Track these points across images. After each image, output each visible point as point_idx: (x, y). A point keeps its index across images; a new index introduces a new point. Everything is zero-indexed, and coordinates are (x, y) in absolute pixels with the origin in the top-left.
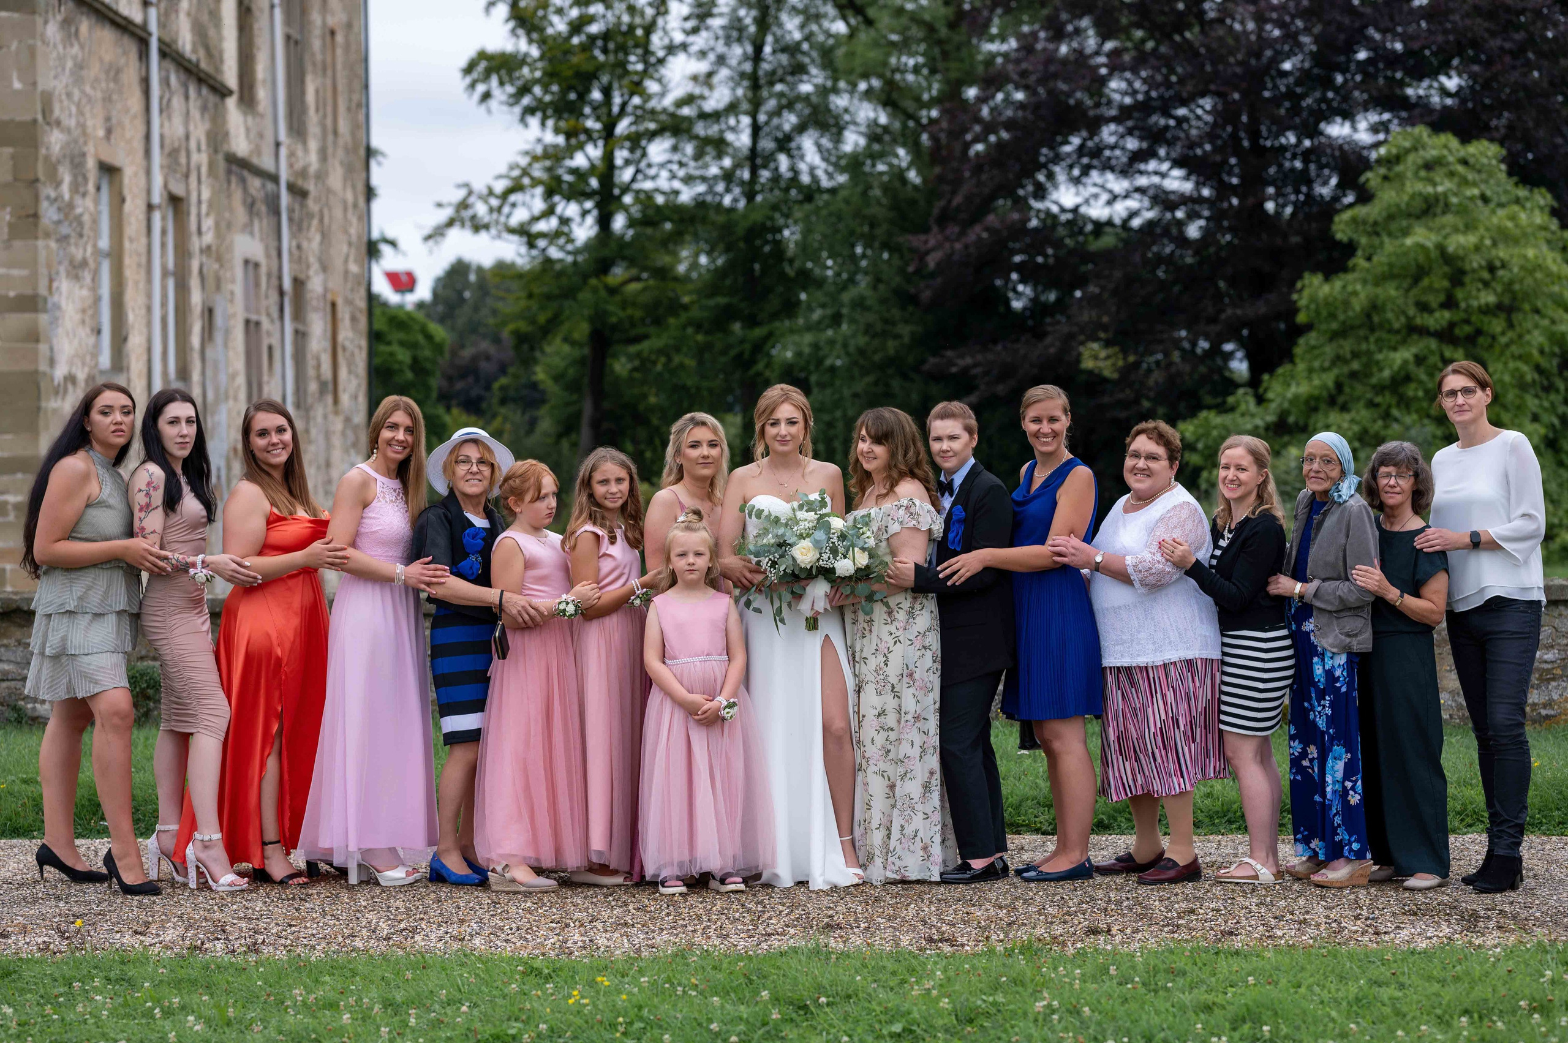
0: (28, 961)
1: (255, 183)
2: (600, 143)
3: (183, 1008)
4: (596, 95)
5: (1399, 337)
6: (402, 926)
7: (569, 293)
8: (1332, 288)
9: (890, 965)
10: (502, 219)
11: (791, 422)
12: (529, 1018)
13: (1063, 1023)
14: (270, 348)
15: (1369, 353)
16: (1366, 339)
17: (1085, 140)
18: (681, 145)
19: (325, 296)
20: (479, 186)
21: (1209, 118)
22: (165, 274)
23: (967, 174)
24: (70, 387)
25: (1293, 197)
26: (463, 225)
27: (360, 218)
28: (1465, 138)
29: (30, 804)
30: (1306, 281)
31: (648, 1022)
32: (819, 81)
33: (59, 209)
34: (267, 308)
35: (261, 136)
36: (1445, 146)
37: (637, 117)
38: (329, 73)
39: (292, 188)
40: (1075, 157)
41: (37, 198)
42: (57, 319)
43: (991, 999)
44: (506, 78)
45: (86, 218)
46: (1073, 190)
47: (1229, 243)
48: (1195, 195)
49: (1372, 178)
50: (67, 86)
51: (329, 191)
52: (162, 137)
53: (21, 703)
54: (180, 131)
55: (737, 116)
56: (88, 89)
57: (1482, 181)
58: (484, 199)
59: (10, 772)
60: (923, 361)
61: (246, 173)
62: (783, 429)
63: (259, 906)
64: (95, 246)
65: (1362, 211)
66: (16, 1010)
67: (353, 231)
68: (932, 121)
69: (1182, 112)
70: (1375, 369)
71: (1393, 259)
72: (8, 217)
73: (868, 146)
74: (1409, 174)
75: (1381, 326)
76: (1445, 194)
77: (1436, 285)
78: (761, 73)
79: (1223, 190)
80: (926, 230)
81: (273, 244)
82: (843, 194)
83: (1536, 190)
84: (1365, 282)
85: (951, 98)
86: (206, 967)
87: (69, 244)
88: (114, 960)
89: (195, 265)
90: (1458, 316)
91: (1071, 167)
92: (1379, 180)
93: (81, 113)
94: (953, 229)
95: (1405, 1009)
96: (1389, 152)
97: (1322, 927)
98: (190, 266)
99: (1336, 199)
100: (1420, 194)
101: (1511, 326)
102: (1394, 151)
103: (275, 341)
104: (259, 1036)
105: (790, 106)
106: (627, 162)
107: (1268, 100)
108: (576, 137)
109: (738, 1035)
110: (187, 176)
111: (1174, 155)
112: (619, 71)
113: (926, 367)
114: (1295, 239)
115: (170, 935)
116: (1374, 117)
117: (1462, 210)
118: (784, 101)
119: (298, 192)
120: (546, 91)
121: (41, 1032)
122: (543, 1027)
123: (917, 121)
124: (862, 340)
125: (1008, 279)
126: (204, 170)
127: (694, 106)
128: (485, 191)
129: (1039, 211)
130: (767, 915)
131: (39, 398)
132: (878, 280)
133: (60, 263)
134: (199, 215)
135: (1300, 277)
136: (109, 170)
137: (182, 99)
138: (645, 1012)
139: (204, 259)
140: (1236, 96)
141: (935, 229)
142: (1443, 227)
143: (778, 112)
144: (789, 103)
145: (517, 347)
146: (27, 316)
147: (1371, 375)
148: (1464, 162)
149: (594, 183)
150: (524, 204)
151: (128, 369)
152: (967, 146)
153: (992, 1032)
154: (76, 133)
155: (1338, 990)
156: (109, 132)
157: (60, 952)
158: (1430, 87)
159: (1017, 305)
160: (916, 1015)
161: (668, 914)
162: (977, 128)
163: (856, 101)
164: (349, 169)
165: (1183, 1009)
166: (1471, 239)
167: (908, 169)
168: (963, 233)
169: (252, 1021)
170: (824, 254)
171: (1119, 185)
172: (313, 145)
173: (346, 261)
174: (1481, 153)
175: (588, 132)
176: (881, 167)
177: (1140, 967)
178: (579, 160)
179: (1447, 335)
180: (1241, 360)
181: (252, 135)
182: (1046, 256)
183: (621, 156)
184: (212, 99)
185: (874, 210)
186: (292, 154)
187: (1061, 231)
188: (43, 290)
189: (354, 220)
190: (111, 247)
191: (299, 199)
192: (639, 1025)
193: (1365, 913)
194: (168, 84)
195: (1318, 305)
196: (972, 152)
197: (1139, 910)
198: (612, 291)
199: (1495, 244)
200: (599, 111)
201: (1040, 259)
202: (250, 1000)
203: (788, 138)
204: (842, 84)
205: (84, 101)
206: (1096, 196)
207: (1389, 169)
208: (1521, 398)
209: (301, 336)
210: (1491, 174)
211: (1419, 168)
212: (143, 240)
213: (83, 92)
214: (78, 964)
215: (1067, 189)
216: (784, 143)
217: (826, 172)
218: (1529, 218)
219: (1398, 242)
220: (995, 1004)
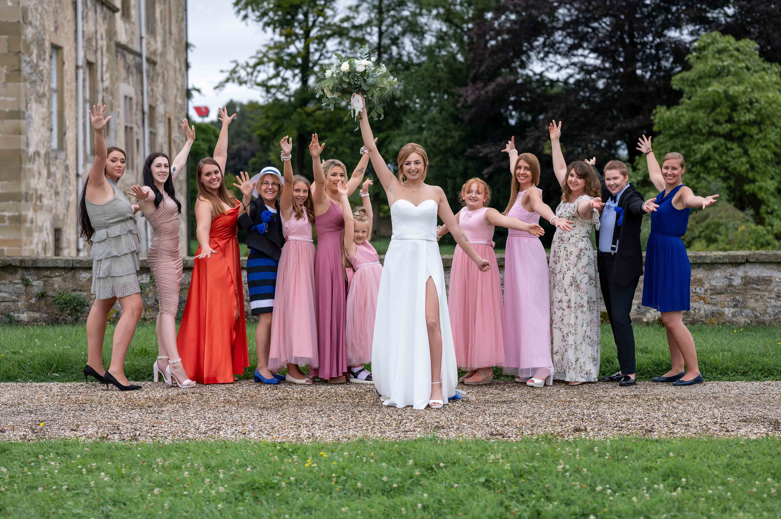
0: (15, 444)
1: (130, 57)
2: (303, 41)
3: (98, 469)
4: (301, 17)
5: (704, 138)
6: (213, 427)
7: (287, 116)
8: (671, 113)
9: (474, 447)
10: (254, 78)
11: (417, 163)
12: (284, 474)
13: (572, 477)
14: (138, 141)
15: (690, 146)
16: (688, 139)
17: (546, 39)
18: (344, 41)
19: (165, 115)
20: (242, 62)
21: (609, 29)
22: (85, 101)
23: (487, 56)
24: (37, 158)
25: (651, 67)
26: (234, 81)
27: (183, 76)
28: (738, 38)
29: (16, 364)
30: (658, 110)
31: (348, 477)
32: (412, 9)
33: (31, 67)
34: (136, 121)
35: (133, 33)
36: (728, 42)
37: (321, 27)
38: (167, 2)
39: (148, 60)
40: (541, 47)
41: (20, 61)
42: (30, 123)
43: (531, 464)
44: (255, 8)
45: (45, 72)
46: (540, 64)
47: (619, 90)
48: (602, 66)
49: (691, 57)
50: (35, 5)
51: (167, 62)
52: (83, 31)
53: (12, 313)
54: (93, 29)
55: (371, 27)
56: (46, 7)
57: (747, 59)
58: (244, 68)
59: (6, 348)
60: (465, 150)
61: (125, 52)
62: (413, 166)
63: (137, 416)
64: (49, 86)
65: (686, 74)
66: (8, 470)
67: (179, 83)
68: (469, 30)
69: (595, 25)
70: (692, 154)
71: (702, 98)
72: (5, 71)
73: (437, 42)
74: (710, 56)
75: (696, 131)
76: (728, 66)
77: (724, 112)
78: (383, 5)
79: (616, 64)
80: (466, 85)
81: (139, 88)
82: (424, 66)
83: (773, 64)
84: (687, 110)
85: (479, 18)
86: (110, 448)
87: (36, 85)
88: (60, 444)
89: (100, 97)
90: (735, 126)
91: (539, 53)
92: (695, 59)
93: (42, 18)
94: (480, 85)
95: (754, 470)
96: (700, 45)
97: (698, 428)
98: (97, 97)
99: (672, 69)
100: (716, 66)
101: (761, 131)
102: (702, 44)
103: (140, 137)
104: (139, 483)
105: (398, 22)
106: (316, 50)
107: (639, 18)
108: (290, 37)
109: (397, 483)
110: (96, 52)
111: (591, 46)
112: (312, 4)
113: (466, 154)
114: (651, 89)
115: (90, 431)
116: (691, 28)
117: (736, 74)
118: (395, 20)
119: (152, 62)
120: (275, 14)
121: (22, 481)
122: (292, 479)
123: (462, 29)
124: (434, 139)
125: (507, 109)
126: (105, 49)
127: (350, 22)
128: (245, 65)
129: (522, 75)
130: (404, 421)
131: (21, 163)
132: (442, 110)
133: (32, 94)
134: (102, 72)
135: (655, 108)
136: (56, 48)
137: (93, 13)
138: (346, 471)
139: (105, 94)
140: (622, 17)
141: (471, 84)
142: (727, 82)
143: (392, 25)
144: (397, 21)
145: (261, 143)
146: (15, 121)
147: (691, 156)
148: (738, 50)
149: (299, 60)
150: (264, 71)
151: (66, 149)
152: (487, 42)
153: (534, 481)
154: (40, 28)
155: (716, 460)
156: (56, 28)
157: (32, 440)
158: (720, 12)
159: (512, 122)
160: (492, 472)
161: (352, 421)
162: (492, 33)
163: (431, 20)
164: (177, 52)
165: (635, 470)
166: (741, 88)
167: (457, 54)
168: (486, 85)
169: (135, 475)
170: (415, 96)
171: (563, 62)
172: (159, 39)
173: (176, 98)
174: (746, 45)
175: (296, 35)
176: (444, 53)
177: (609, 448)
178: (292, 49)
179: (729, 136)
180: (624, 150)
181: (129, 33)
182: (526, 97)
183: (313, 47)
184: (109, 13)
185: (440, 74)
186: (148, 43)
187: (534, 85)
188: (23, 108)
189: (180, 77)
190: (58, 87)
191: (152, 66)
192: (343, 478)
193: (719, 420)
194: (86, 5)
195: (664, 122)
196: (489, 45)
197: (600, 419)
198: (309, 115)
199: (753, 91)
200: (302, 25)
201: (523, 99)
202: (133, 464)
203: (397, 38)
204: (424, 11)
205: (44, 13)
206: (551, 67)
207: (700, 53)
208: (766, 167)
209: (153, 135)
210: (751, 56)
211: (715, 53)
212: (74, 84)
213: (43, 8)
214: (41, 445)
215: (537, 63)
216: (395, 41)
217: (416, 55)
218: (770, 78)
219: (703, 90)
220: (533, 467)
